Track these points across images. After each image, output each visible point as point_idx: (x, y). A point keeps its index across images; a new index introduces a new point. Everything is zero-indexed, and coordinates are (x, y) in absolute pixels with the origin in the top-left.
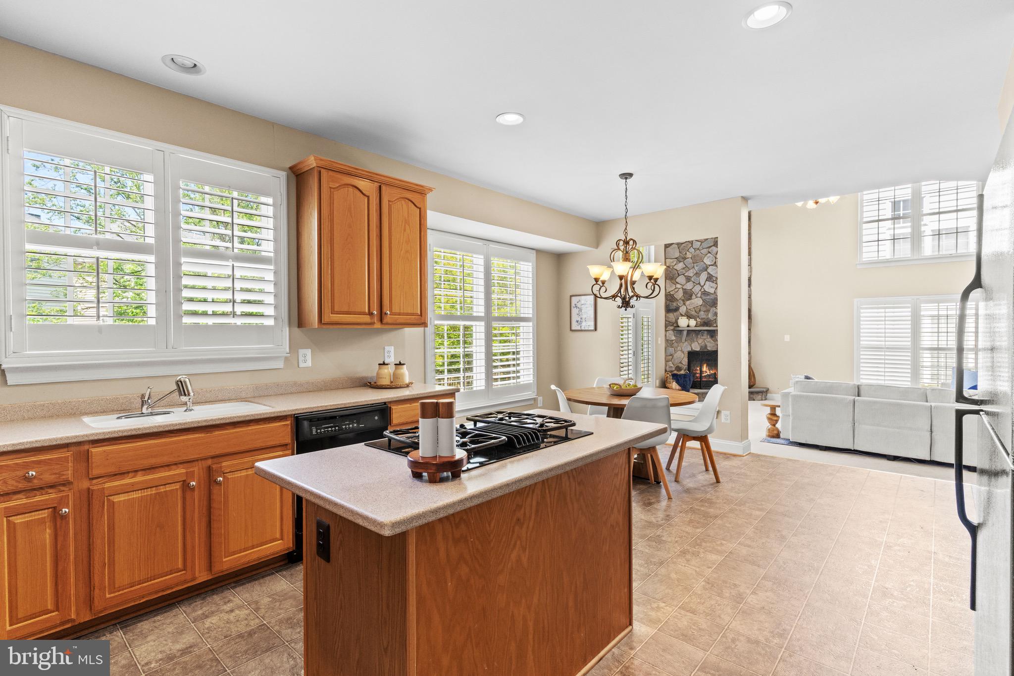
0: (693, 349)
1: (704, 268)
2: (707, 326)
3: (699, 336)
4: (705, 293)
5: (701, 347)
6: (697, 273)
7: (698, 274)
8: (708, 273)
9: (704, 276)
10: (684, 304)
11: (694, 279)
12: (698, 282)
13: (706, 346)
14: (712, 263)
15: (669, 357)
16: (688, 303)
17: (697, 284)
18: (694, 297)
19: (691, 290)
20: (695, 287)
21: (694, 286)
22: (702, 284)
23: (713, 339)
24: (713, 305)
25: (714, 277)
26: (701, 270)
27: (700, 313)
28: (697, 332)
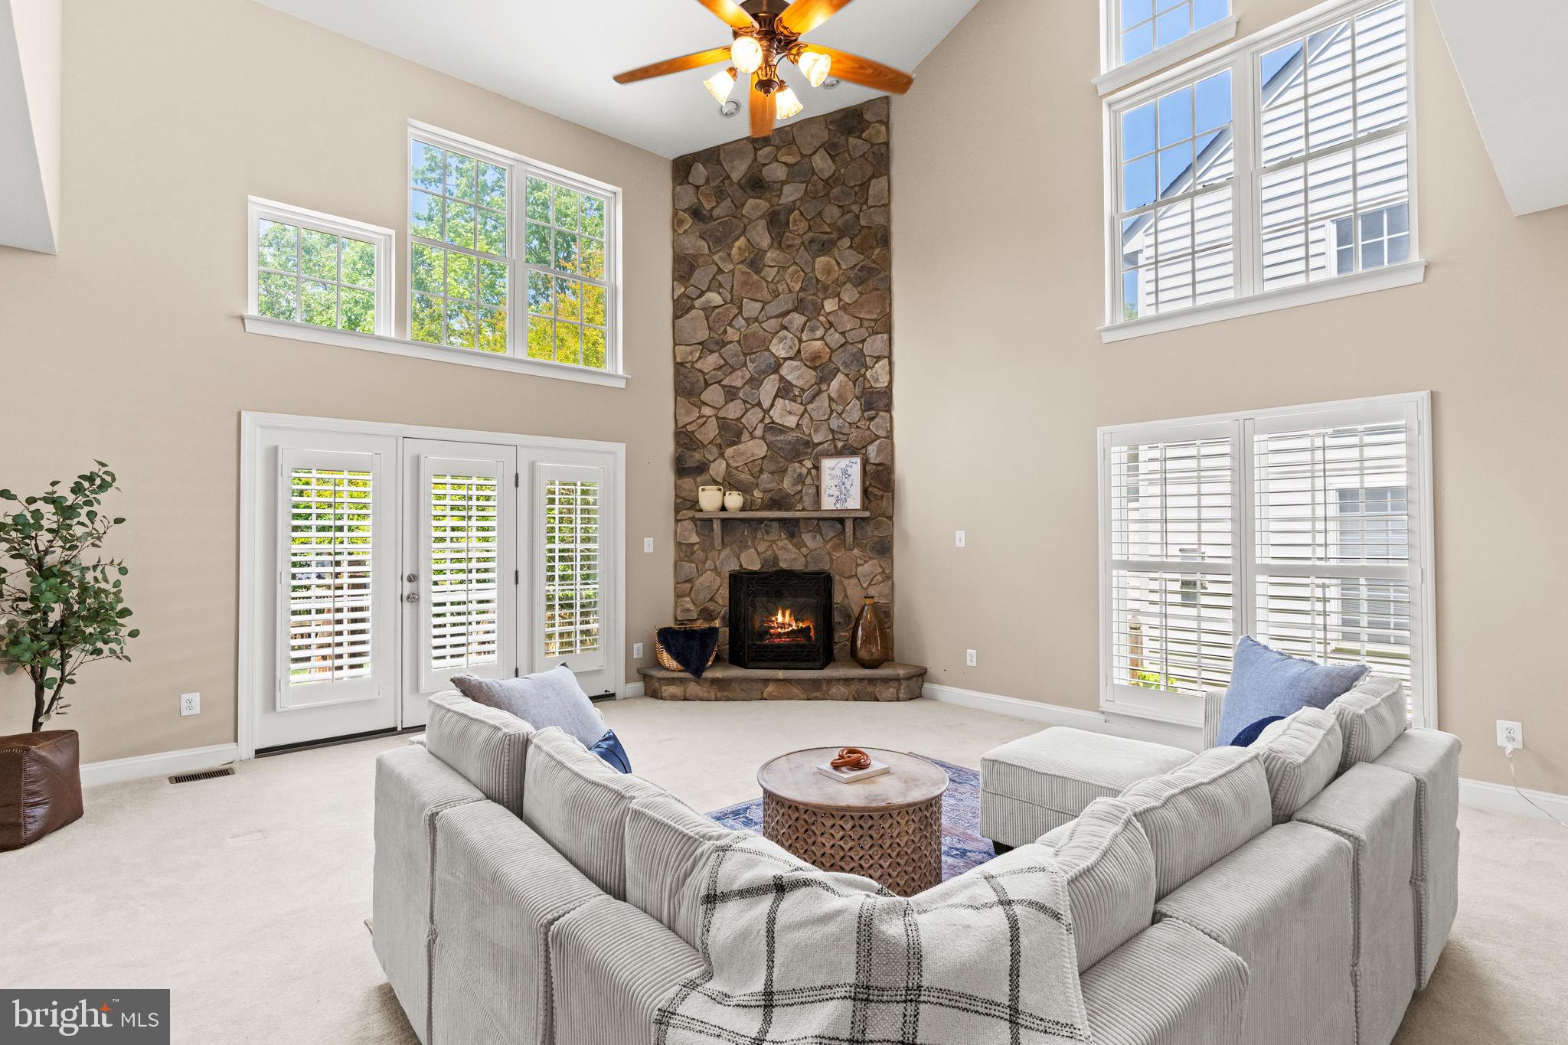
0: (743, 566)
1: (769, 366)
2: (780, 509)
3: (759, 536)
4: (773, 428)
5: (765, 560)
6: (751, 379)
7: (755, 382)
8: (782, 378)
9: (770, 386)
10: (722, 455)
11: (744, 394)
12: (757, 401)
13: (776, 560)
14: (792, 353)
15: (684, 586)
16: (729, 452)
17: (753, 406)
18: (745, 436)
19: (739, 419)
20: (749, 413)
21: (747, 410)
22: (766, 405)
23: (795, 540)
24: (794, 457)
25: (796, 386)
26: (763, 372)
27: (762, 477)
28: (754, 524)
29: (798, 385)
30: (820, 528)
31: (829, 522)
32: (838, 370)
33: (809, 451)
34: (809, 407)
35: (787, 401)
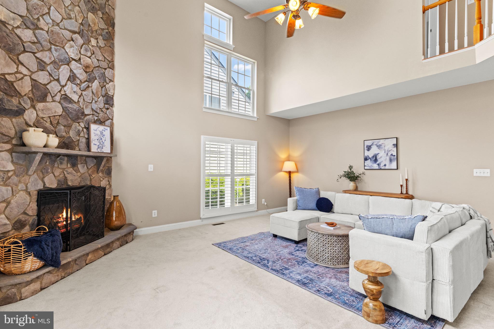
0: (47, 185)
1: (65, 59)
2: (68, 149)
3: (56, 165)
4: (66, 98)
5: (59, 181)
6: (55, 62)
7: (57, 64)
8: (71, 70)
9: (65, 71)
10: (34, 107)
11: (50, 70)
12: (57, 77)
13: (66, 179)
14: (76, 58)
16: (40, 106)
17: (55, 80)
18: (49, 98)
19: (45, 85)
20: (52, 84)
21: (51, 81)
22: (63, 83)
23: (75, 168)
24: (76, 119)
25: (78, 78)
26: (62, 61)
27: (58, 127)
28: (53, 157)
29: (80, 78)
30: (86, 161)
31: (91, 159)
32: (96, 79)
33: (83, 117)
34: (84, 93)
35: (74, 86)
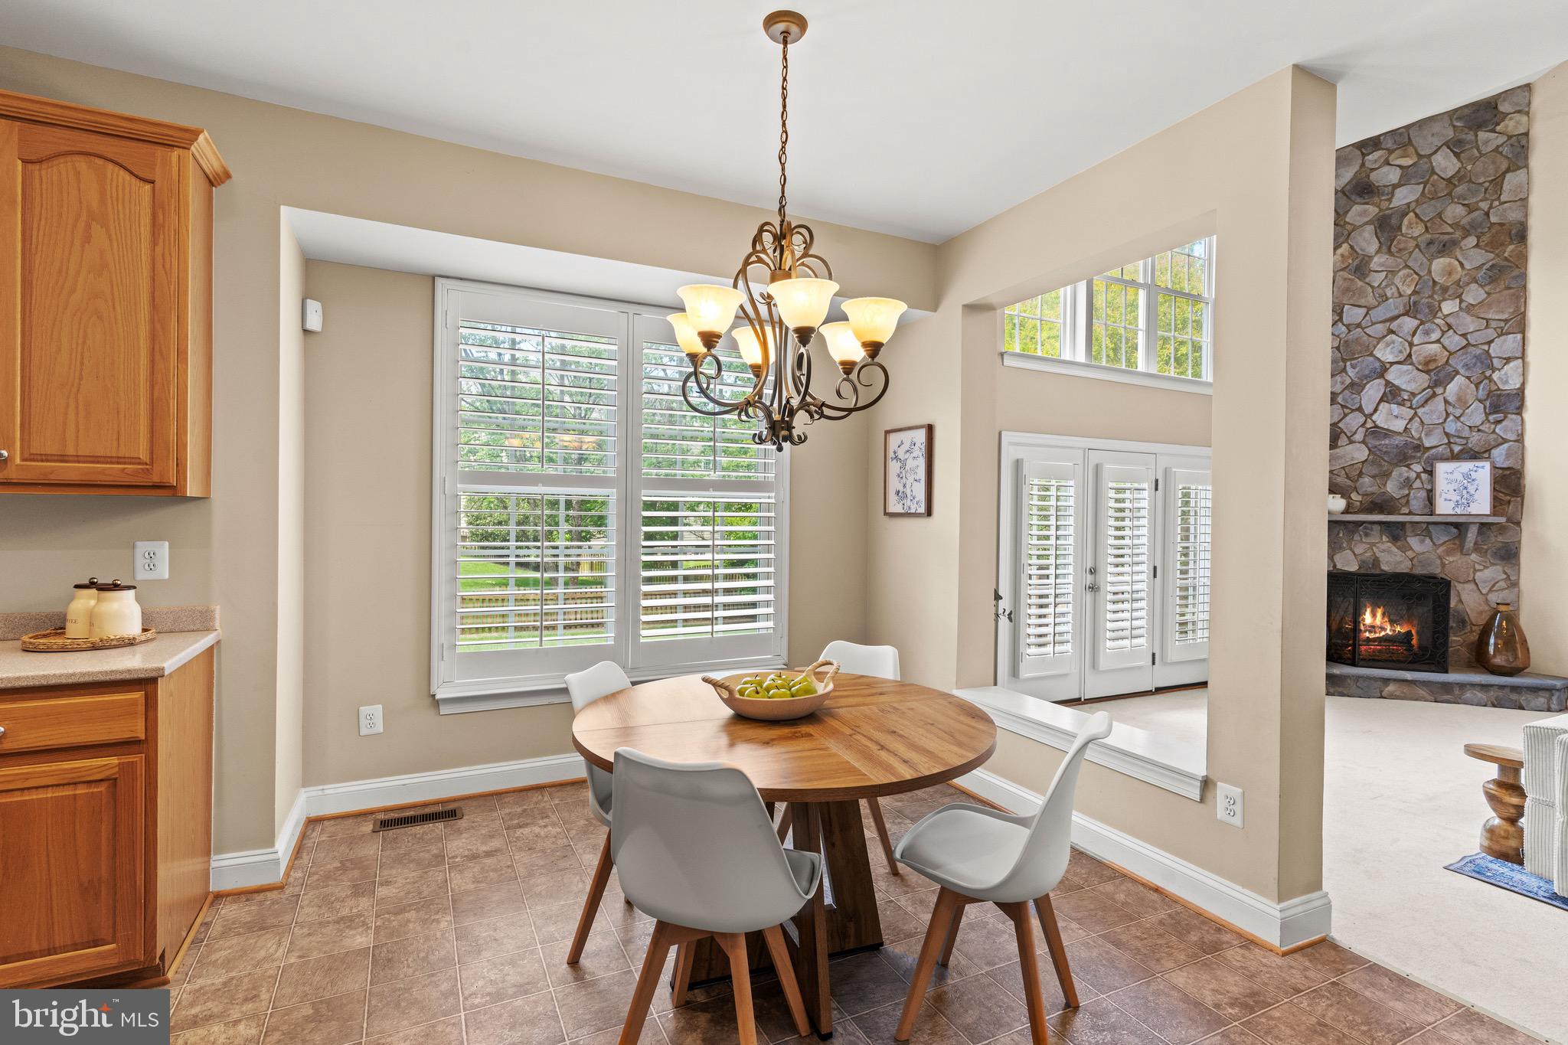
0: (1339, 566)
1: (1374, 371)
2: (1381, 513)
3: (1357, 537)
4: (1377, 432)
5: (1363, 562)
6: (1352, 384)
7: (1355, 386)
8: (1388, 383)
9: (1373, 391)
11: (1344, 399)
12: (1357, 406)
13: (1376, 562)
14: (1401, 357)
17: (1353, 411)
18: (1343, 441)
19: (1335, 424)
20: (1347, 418)
21: (1346, 415)
22: (1368, 410)
23: (1399, 544)
24: (1400, 461)
25: (1404, 390)
26: (1366, 377)
27: (1361, 480)
28: (1350, 526)
29: (1409, 389)
30: (1430, 531)
31: (1443, 527)
32: (1457, 373)
33: (1419, 454)
34: (1420, 411)
35: (1394, 406)
